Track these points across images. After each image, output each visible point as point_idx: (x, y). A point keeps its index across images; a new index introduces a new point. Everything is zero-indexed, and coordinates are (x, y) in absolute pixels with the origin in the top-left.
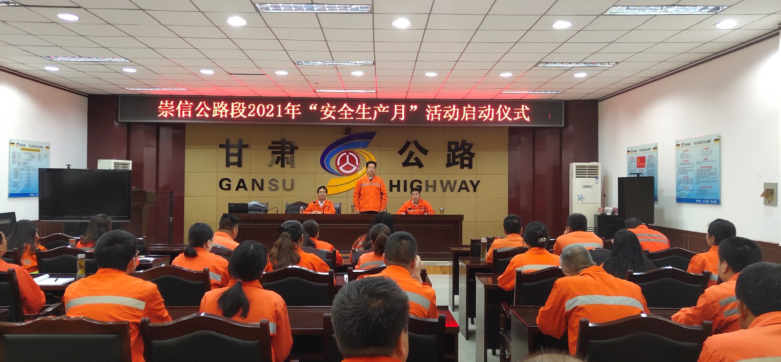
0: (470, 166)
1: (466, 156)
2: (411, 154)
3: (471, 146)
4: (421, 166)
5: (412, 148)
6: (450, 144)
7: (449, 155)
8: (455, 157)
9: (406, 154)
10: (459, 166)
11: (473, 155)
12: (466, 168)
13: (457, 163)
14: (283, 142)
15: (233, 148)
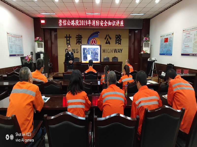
1: (120, 40)
2: (108, 39)
3: (121, 36)
4: (110, 44)
5: (108, 37)
6: (116, 35)
7: (116, 39)
8: (117, 41)
9: (106, 39)
10: (118, 44)
11: (121, 40)
12: (120, 44)
13: (118, 43)
14: (79, 35)
15: (68, 38)
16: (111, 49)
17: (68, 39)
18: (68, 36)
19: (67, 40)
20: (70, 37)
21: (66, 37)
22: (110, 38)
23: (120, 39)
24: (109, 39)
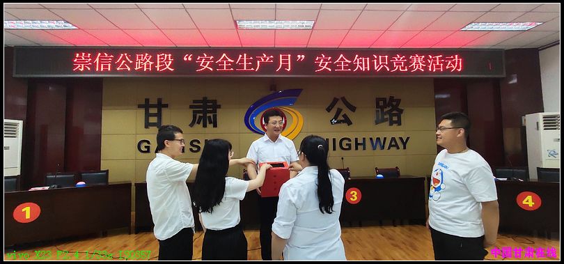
0: (399, 123)
1: (395, 112)
2: (339, 111)
3: (399, 101)
4: (349, 123)
5: (340, 105)
6: (378, 99)
7: (377, 111)
8: (384, 114)
9: (334, 110)
10: (387, 123)
11: (401, 111)
12: (395, 125)
13: (386, 120)
14: (205, 100)
15: (153, 108)
16: (356, 139)
17: (153, 111)
18: (153, 101)
19: (148, 115)
20: (161, 105)
21: (146, 106)
22: (353, 109)
23: (396, 108)
24: (346, 111)
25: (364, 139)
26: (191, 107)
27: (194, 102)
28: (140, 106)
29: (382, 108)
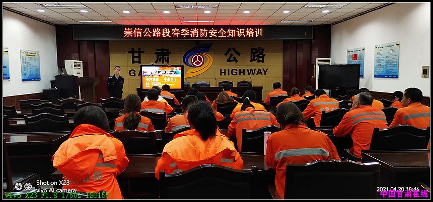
0: (263, 61)
1: (261, 56)
4: (237, 61)
5: (232, 52)
6: (252, 49)
7: (251, 56)
8: (255, 56)
9: (229, 55)
10: (257, 61)
11: (264, 55)
12: (261, 62)
14: (163, 49)
15: (136, 53)
16: (240, 70)
17: (136, 55)
18: (136, 50)
19: (133, 57)
20: (140, 52)
21: (132, 52)
22: (239, 54)
23: (261, 53)
24: (235, 55)
25: (244, 70)
26: (156, 53)
27: (157, 50)
28: (129, 52)
29: (254, 53)
